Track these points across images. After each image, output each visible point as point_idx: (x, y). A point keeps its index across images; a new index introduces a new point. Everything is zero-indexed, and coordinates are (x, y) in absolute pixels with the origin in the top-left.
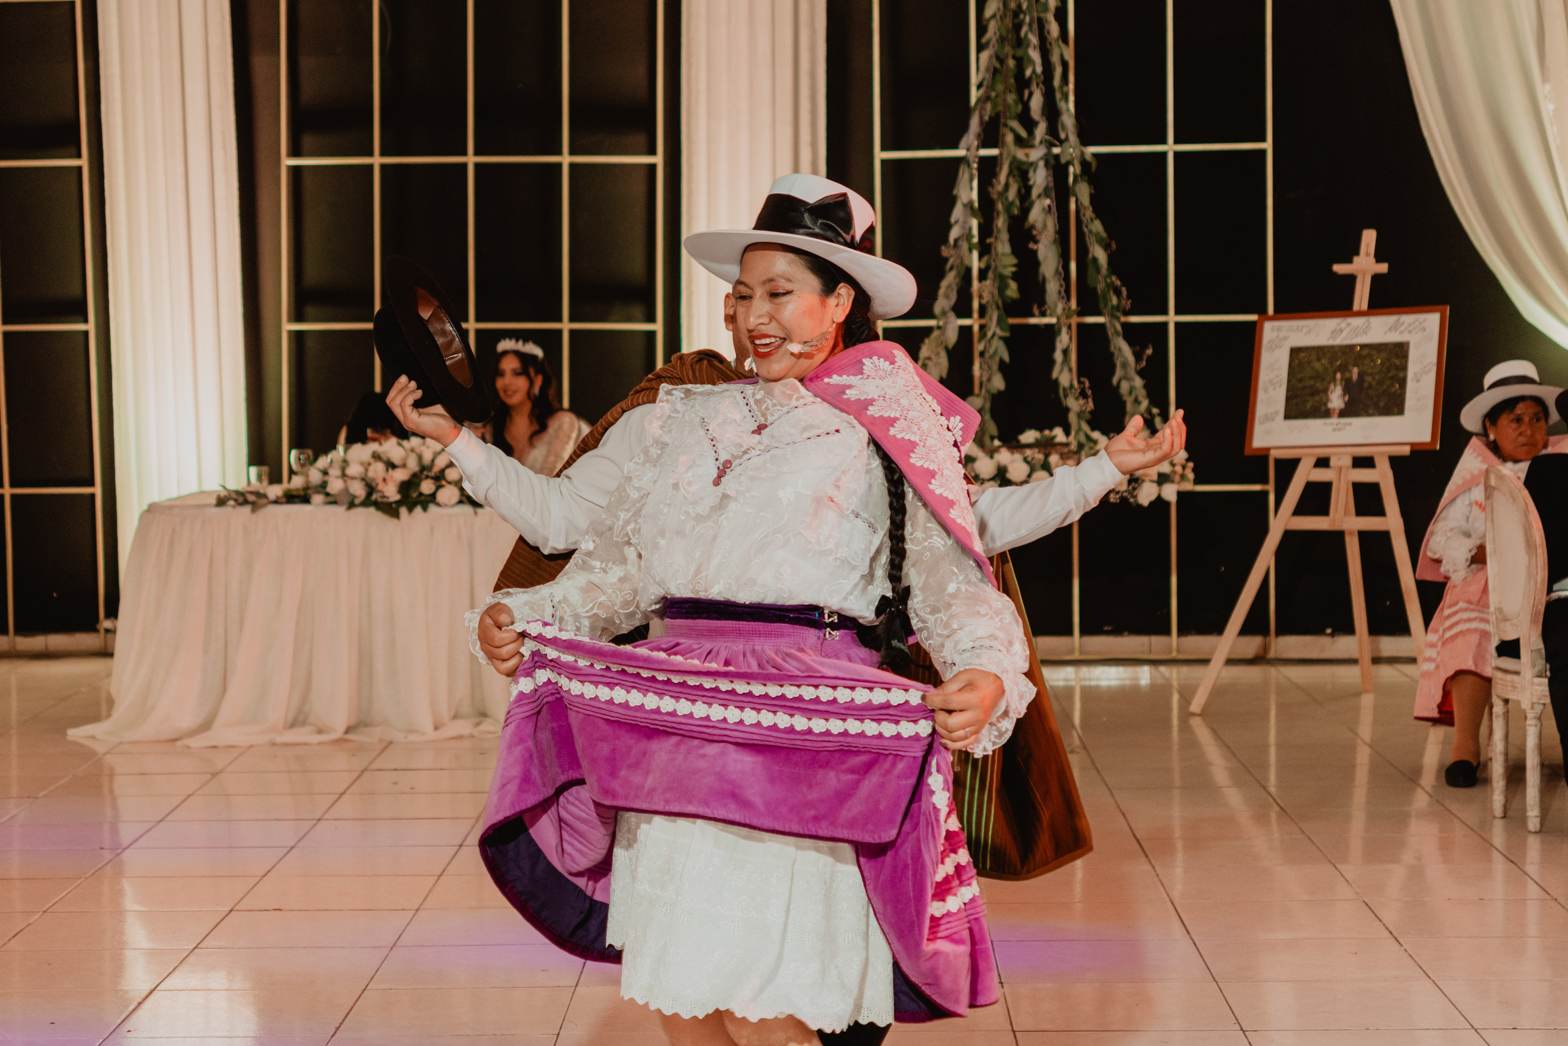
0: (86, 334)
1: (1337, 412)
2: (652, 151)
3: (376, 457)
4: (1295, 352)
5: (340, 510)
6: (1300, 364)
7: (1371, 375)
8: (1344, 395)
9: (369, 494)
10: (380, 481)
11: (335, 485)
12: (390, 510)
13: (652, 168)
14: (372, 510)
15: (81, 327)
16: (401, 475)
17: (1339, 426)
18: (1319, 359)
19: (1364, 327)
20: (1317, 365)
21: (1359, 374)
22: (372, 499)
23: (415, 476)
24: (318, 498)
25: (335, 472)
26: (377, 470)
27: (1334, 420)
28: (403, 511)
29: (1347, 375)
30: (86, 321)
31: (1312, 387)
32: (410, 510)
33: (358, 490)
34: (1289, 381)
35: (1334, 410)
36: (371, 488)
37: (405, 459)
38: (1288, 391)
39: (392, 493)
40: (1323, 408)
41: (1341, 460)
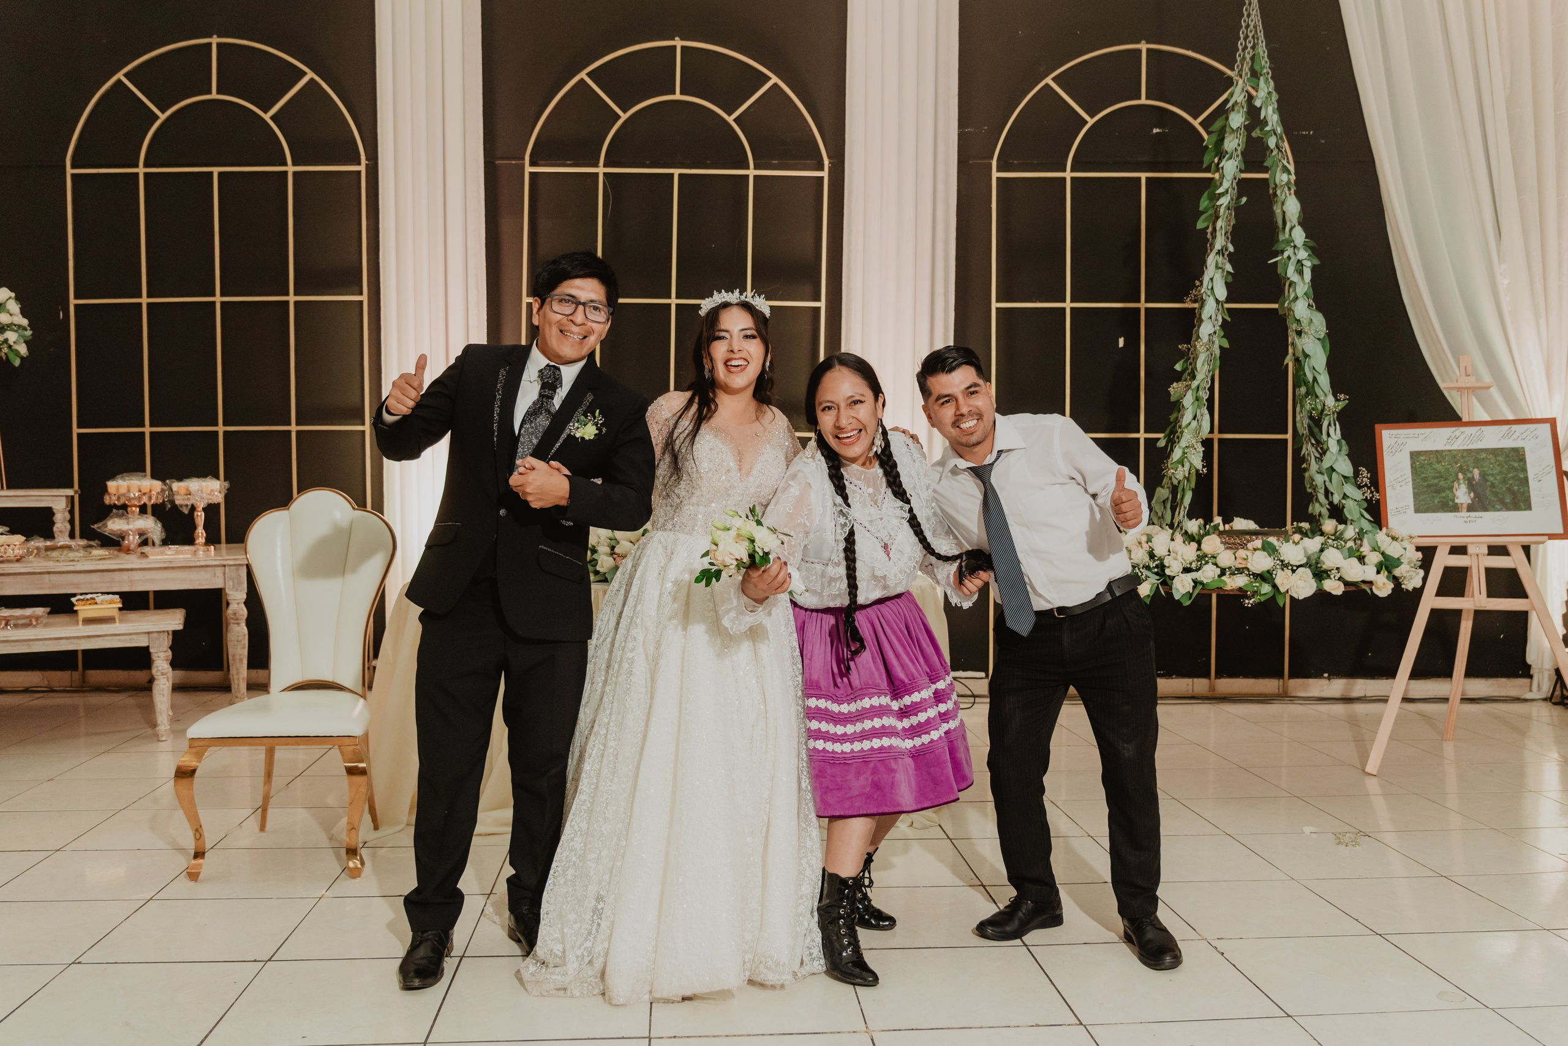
0: (363, 432)
1: (1465, 506)
2: (818, 299)
4: (1414, 455)
6: (1422, 466)
7: (1492, 475)
8: (1469, 493)
13: (817, 310)
15: (360, 428)
17: (1469, 519)
18: (1439, 462)
19: (1477, 435)
20: (1438, 467)
21: (1480, 474)
27: (1464, 514)
29: (1469, 475)
30: (363, 424)
31: (1436, 485)
34: (1413, 480)
35: (1462, 504)
38: (1414, 489)
40: (1451, 503)
41: (1478, 549)
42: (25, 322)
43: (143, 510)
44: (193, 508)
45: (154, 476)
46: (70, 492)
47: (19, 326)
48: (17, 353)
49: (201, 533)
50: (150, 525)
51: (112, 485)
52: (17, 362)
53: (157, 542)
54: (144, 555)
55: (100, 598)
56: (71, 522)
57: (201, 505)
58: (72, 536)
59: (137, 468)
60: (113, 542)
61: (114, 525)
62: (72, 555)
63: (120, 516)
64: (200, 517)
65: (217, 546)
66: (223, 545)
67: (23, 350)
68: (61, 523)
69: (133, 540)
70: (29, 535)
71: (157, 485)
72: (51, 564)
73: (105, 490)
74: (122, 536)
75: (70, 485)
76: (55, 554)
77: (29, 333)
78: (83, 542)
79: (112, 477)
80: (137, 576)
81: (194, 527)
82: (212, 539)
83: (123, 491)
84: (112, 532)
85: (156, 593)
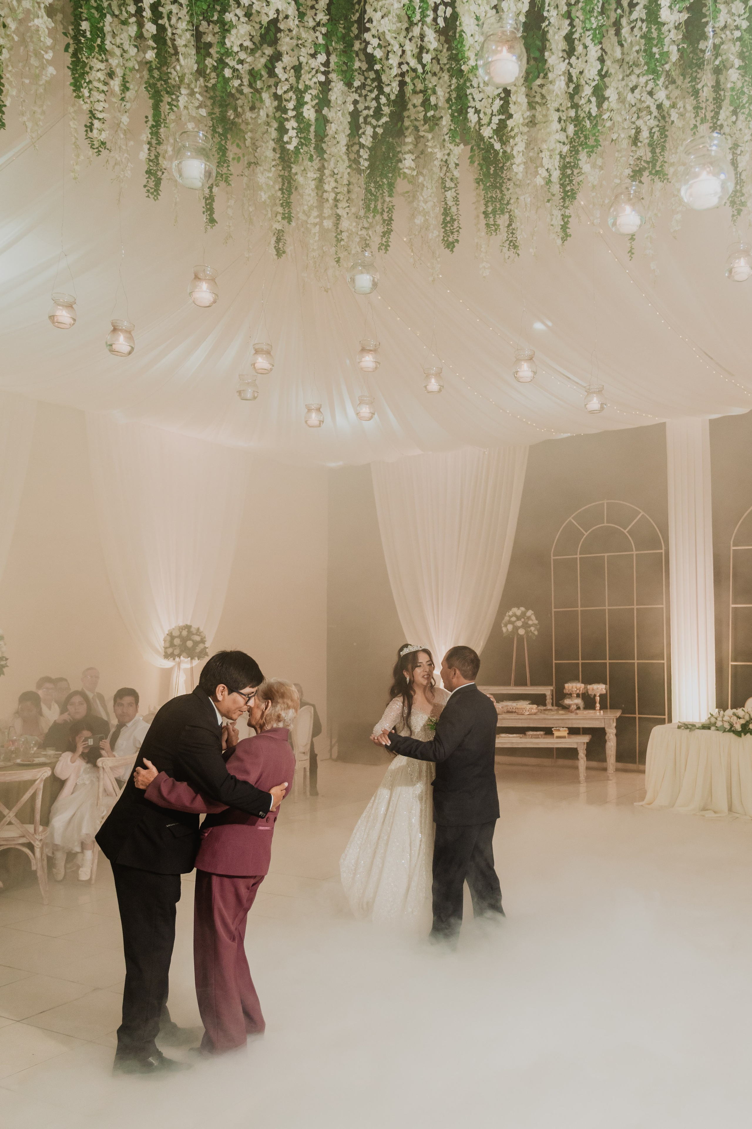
0: (664, 663)
3: (734, 714)
5: (720, 733)
9: (731, 728)
10: (734, 723)
11: (719, 724)
12: (738, 734)
14: (732, 733)
15: (662, 661)
16: (742, 721)
22: (732, 730)
23: (747, 722)
24: (713, 728)
25: (720, 719)
26: (734, 719)
28: (742, 734)
30: (664, 660)
32: (745, 734)
33: (727, 726)
36: (732, 726)
37: (744, 716)
39: (738, 728)
42: (536, 622)
43: (578, 696)
44: (595, 696)
45: (582, 683)
46: (552, 688)
47: (535, 624)
48: (534, 634)
49: (598, 705)
50: (579, 701)
51: (566, 685)
52: (534, 638)
53: (581, 708)
54: (577, 714)
55: (561, 729)
56: (552, 699)
57: (598, 695)
58: (553, 705)
59: (576, 679)
60: (566, 708)
61: (567, 702)
62: (552, 713)
63: (569, 698)
64: (598, 699)
65: (605, 710)
66: (609, 710)
67: (536, 633)
68: (549, 700)
69: (574, 707)
70: (538, 704)
71: (583, 685)
72: (545, 716)
73: (564, 688)
74: (570, 706)
75: (551, 685)
76: (547, 712)
77: (538, 627)
78: (556, 708)
79: (566, 683)
80: (574, 721)
81: (595, 703)
82: (603, 707)
83: (570, 688)
84: (566, 705)
85: (583, 728)
